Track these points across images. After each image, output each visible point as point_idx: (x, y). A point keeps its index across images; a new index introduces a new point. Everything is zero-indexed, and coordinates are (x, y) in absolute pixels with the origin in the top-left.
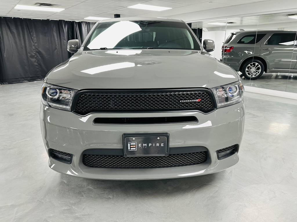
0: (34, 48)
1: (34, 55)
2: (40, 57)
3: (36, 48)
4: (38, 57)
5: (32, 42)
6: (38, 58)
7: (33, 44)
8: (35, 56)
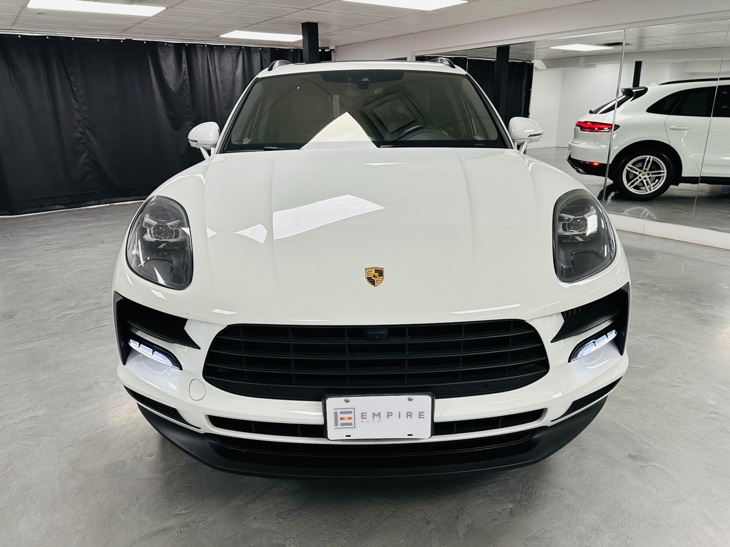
0: (78, 116)
1: (80, 135)
2: (94, 142)
3: (85, 119)
4: (89, 141)
5: (73, 101)
6: (90, 144)
7: (77, 107)
8: (80, 138)
